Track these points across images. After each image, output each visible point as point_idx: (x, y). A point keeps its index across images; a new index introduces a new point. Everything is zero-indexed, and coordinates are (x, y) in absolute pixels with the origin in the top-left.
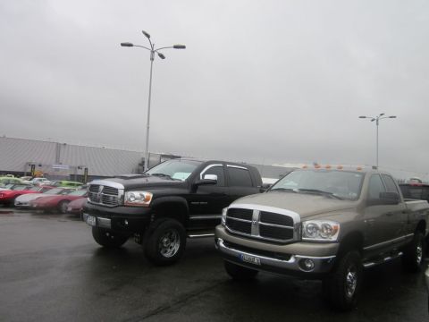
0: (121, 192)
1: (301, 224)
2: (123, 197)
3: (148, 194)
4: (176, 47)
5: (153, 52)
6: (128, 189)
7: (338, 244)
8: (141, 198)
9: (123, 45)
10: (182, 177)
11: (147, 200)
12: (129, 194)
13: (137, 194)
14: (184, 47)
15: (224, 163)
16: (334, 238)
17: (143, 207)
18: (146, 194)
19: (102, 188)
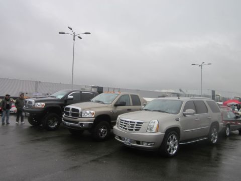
0: (33, 103)
1: (81, 112)
2: (34, 105)
3: (43, 104)
4: (86, 33)
5: (74, 36)
6: (36, 102)
7: (94, 119)
8: (41, 105)
9: (60, 33)
10: (60, 97)
11: (43, 106)
12: (36, 104)
13: (39, 104)
14: (89, 33)
15: (81, 92)
16: (93, 116)
17: (41, 108)
18: (42, 104)
19: (28, 102)
